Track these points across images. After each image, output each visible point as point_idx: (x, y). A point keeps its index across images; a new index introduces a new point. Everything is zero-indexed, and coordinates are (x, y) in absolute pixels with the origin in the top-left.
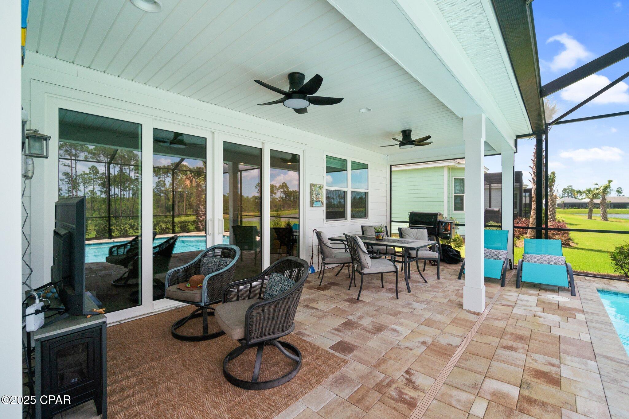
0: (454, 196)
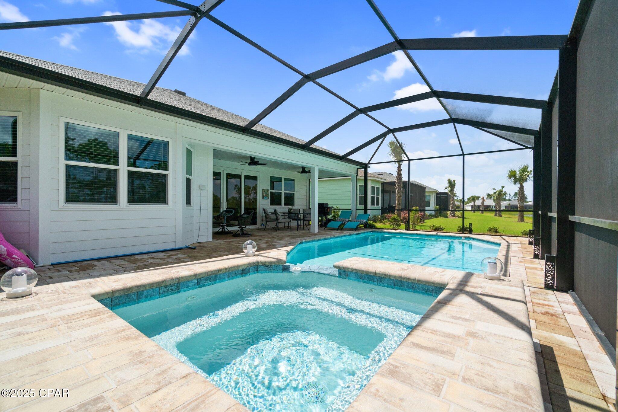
0: (359, 196)
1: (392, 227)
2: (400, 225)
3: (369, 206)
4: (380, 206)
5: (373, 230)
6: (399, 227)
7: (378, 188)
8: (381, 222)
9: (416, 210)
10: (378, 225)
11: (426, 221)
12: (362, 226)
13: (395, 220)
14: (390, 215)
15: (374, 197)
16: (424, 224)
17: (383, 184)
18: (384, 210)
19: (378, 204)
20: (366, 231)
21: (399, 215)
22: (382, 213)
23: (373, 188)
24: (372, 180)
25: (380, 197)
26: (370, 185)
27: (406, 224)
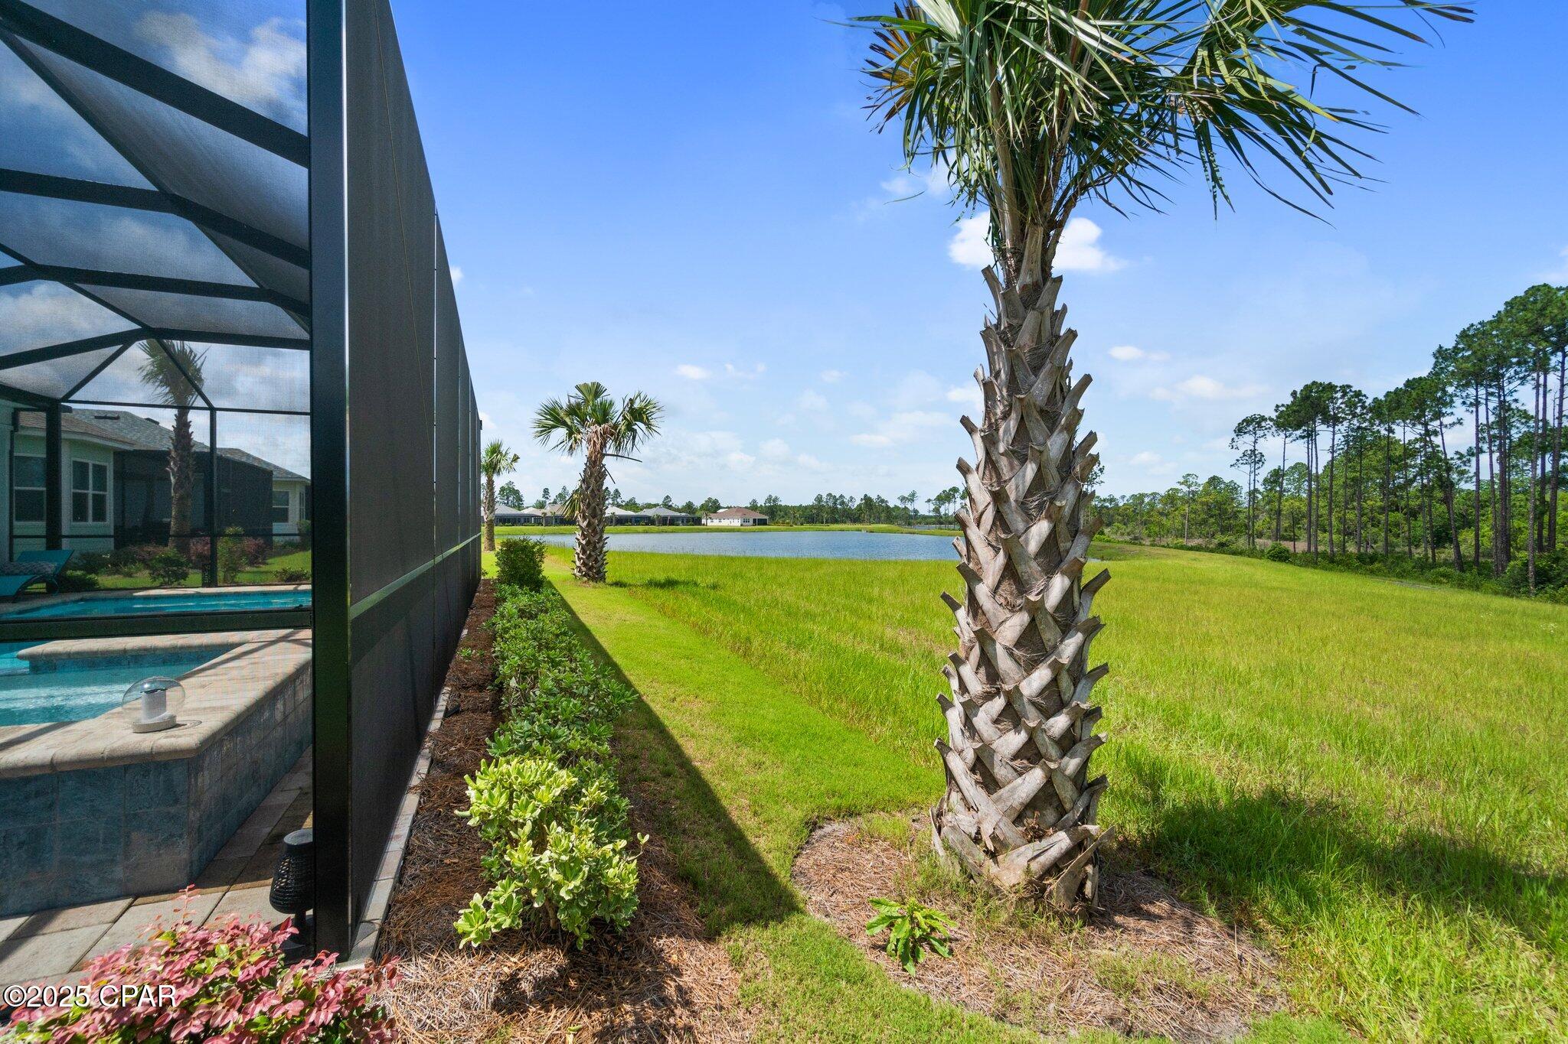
1: (157, 583)
2: (185, 576)
3: (67, 523)
4: (109, 523)
5: (87, 595)
6: (182, 581)
7: (100, 471)
8: (117, 572)
9: (236, 535)
10: (105, 580)
11: (270, 561)
12: (41, 587)
13: (168, 561)
14: (151, 549)
15: (86, 495)
16: (264, 568)
17: (120, 455)
18: (124, 537)
19: (99, 515)
20: (60, 600)
21: (183, 548)
22: (119, 544)
23: (80, 469)
24: (73, 442)
25: (110, 495)
26: (67, 460)
27: (204, 570)
